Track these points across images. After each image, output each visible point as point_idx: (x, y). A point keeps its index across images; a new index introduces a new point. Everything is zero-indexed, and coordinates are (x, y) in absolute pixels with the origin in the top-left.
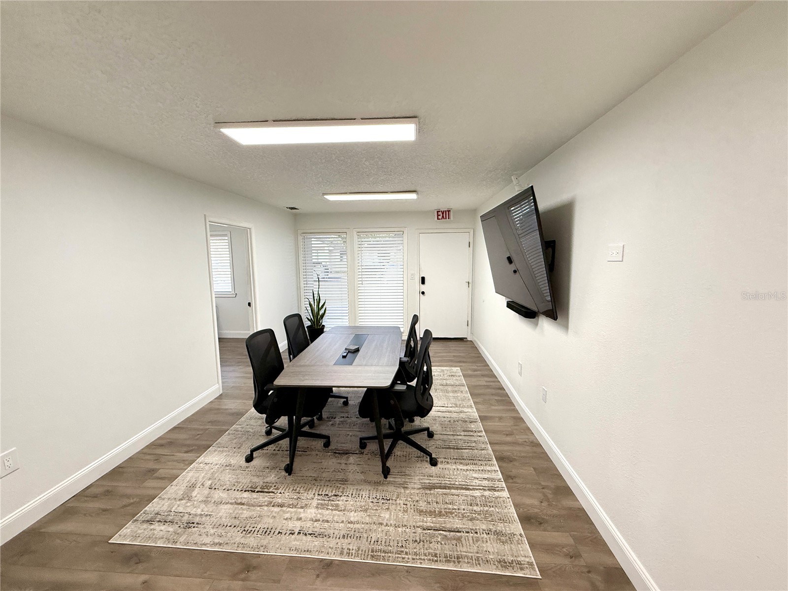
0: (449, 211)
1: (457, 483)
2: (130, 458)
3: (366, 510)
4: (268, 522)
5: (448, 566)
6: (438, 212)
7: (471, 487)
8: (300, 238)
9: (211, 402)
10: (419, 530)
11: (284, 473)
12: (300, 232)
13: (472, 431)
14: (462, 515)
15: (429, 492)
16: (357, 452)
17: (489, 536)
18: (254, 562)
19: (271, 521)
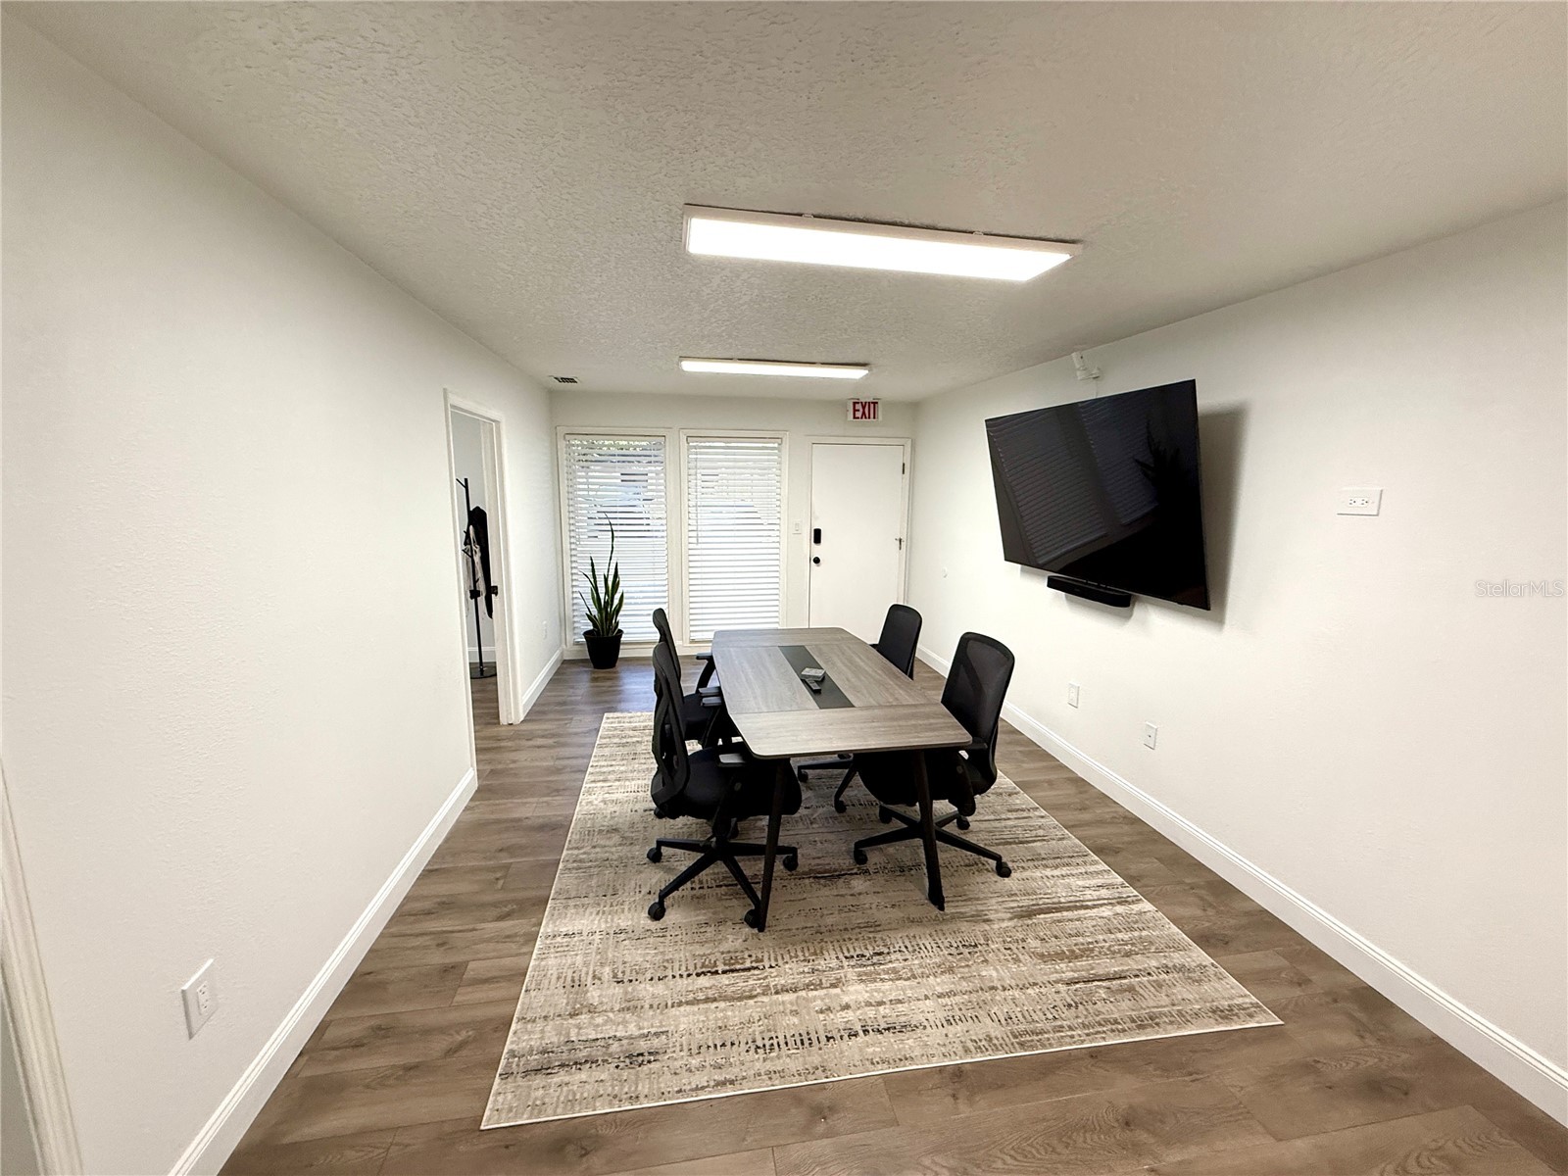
0: (875, 403)
1: (1063, 900)
2: (371, 951)
3: (951, 970)
4: (790, 1024)
5: (1146, 1035)
6: (855, 403)
7: (1089, 903)
8: (562, 444)
9: (467, 809)
10: (1062, 987)
11: (747, 930)
12: (562, 430)
13: (1023, 810)
14: (1109, 949)
15: (1030, 922)
16: (855, 871)
17: (1171, 975)
18: (821, 1098)
19: (795, 1020)
